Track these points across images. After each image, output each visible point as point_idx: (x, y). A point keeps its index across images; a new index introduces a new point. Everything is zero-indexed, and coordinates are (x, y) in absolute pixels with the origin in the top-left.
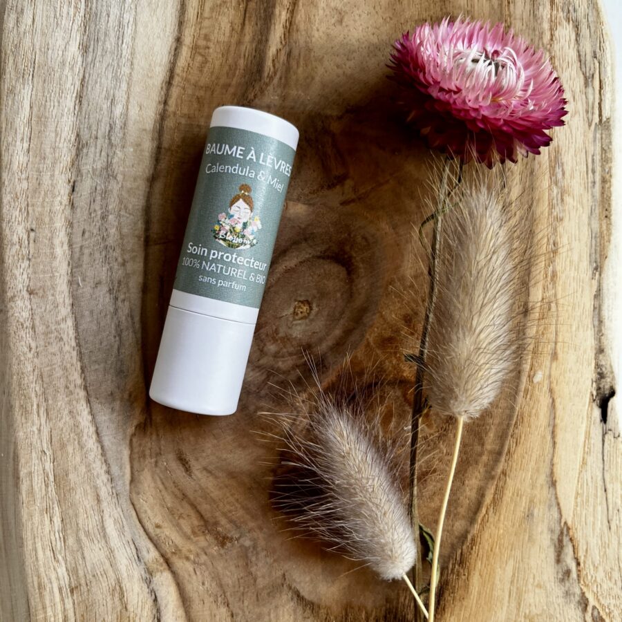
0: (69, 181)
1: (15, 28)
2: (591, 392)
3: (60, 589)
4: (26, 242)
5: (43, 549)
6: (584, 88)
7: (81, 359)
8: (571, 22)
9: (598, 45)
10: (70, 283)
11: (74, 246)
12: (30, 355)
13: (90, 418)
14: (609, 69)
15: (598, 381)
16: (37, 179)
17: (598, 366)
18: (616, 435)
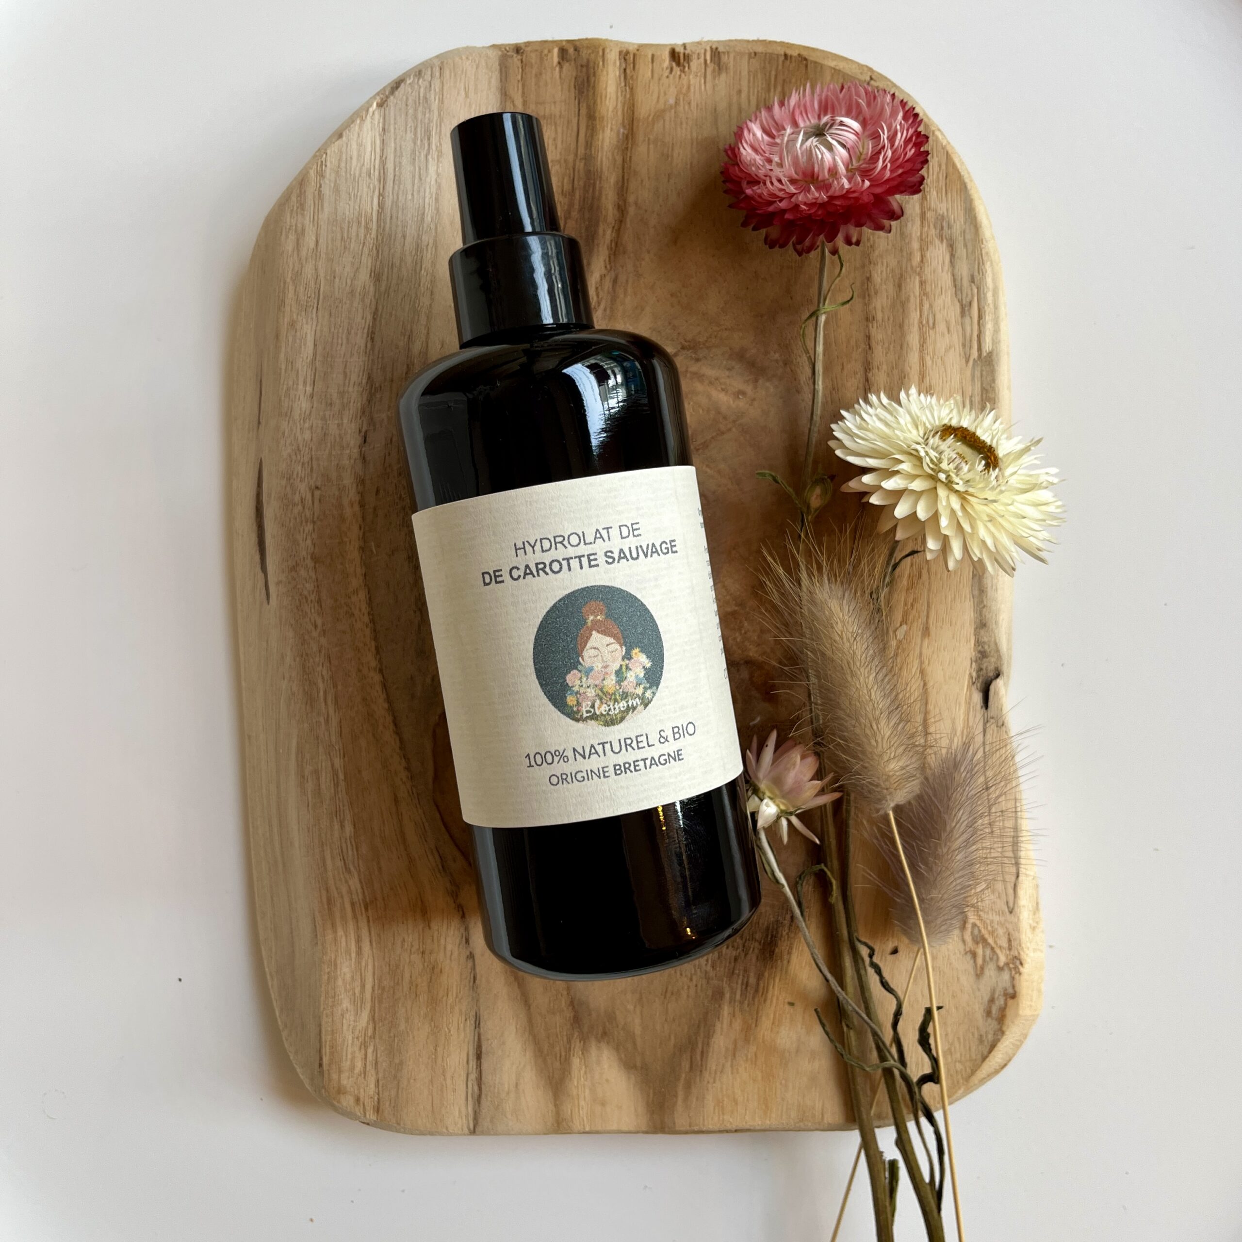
0: (360, 431)
1: (295, 253)
2: (970, 674)
3: (353, 904)
4: (310, 502)
5: (333, 858)
6: (960, 319)
7: (376, 639)
8: (945, 241)
9: (977, 267)
10: (362, 549)
11: (367, 507)
12: (315, 634)
13: (386, 705)
14: (990, 295)
15: (979, 661)
16: (322, 428)
17: (978, 642)
18: (1000, 724)
